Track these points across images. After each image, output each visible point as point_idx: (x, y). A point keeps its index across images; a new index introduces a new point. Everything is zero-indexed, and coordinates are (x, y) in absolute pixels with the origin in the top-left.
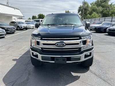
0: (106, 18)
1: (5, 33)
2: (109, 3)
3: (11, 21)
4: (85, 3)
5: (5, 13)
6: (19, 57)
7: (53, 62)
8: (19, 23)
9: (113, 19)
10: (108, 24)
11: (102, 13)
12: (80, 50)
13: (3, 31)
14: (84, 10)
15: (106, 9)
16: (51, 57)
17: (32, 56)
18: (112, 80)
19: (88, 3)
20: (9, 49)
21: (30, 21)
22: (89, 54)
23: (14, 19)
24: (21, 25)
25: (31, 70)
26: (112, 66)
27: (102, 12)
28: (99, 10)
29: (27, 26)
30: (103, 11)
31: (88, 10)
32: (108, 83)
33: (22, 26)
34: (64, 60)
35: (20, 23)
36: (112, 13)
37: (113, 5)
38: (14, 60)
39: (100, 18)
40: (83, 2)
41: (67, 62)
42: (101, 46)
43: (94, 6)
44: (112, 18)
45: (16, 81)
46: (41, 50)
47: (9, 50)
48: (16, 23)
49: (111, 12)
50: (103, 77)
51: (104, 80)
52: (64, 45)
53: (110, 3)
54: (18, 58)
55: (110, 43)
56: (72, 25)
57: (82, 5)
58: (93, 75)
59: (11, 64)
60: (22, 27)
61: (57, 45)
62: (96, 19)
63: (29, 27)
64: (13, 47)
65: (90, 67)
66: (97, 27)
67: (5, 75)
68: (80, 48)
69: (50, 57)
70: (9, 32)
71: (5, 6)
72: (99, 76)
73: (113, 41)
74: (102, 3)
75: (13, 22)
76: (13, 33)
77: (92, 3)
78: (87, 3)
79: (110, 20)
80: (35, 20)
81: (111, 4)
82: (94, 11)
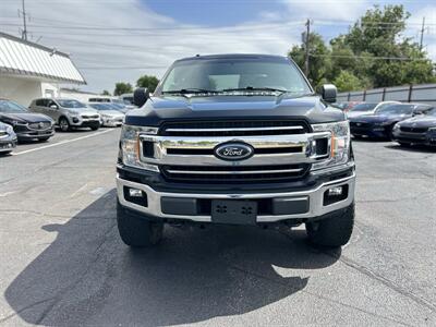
0: (388, 89)
1: (14, 136)
2: (396, 37)
3: (38, 98)
4: (309, 39)
5: (15, 67)
6: (67, 220)
7: (207, 218)
8: (68, 104)
9: (414, 92)
10: (397, 110)
11: (373, 74)
12: (308, 173)
13: (6, 128)
14: (307, 63)
15: (388, 61)
16: (198, 199)
17: (124, 202)
18: (429, 291)
19: (322, 39)
20: (28, 193)
21: (109, 101)
22: (339, 191)
23: (47, 91)
24: (74, 113)
25: (118, 261)
26: (424, 243)
27: (372, 72)
28: (363, 64)
29: (96, 117)
30: (375, 68)
31: (323, 65)
32: (416, 300)
33: (79, 117)
34: (246, 211)
35: (71, 106)
36: (410, 75)
37: (412, 46)
38: (49, 228)
39: (368, 92)
40: (303, 34)
41: (260, 218)
42: (378, 181)
43: (343, 48)
44: (411, 89)
45: (57, 299)
46: (161, 174)
47: (28, 197)
48: (54, 103)
49: (406, 70)
50: (393, 279)
51: (398, 290)
52: (247, 151)
53: (399, 40)
54: (64, 222)
55: (410, 172)
56: (273, 93)
57: (299, 44)
58: (355, 275)
59: (36, 243)
60: (75, 121)
61: (221, 152)
62: (352, 93)
63: (104, 118)
64: (43, 184)
65: (343, 247)
66: (360, 118)
67: (14, 277)
68: (307, 166)
69: (195, 201)
70: (27, 135)
71: (17, 43)
72: (379, 278)
73: (419, 167)
74: (372, 37)
75: (42, 103)
76: (43, 140)
77: (337, 40)
78: (318, 39)
79: (405, 95)
80: (125, 99)
81: (405, 44)
82: (345, 67)
